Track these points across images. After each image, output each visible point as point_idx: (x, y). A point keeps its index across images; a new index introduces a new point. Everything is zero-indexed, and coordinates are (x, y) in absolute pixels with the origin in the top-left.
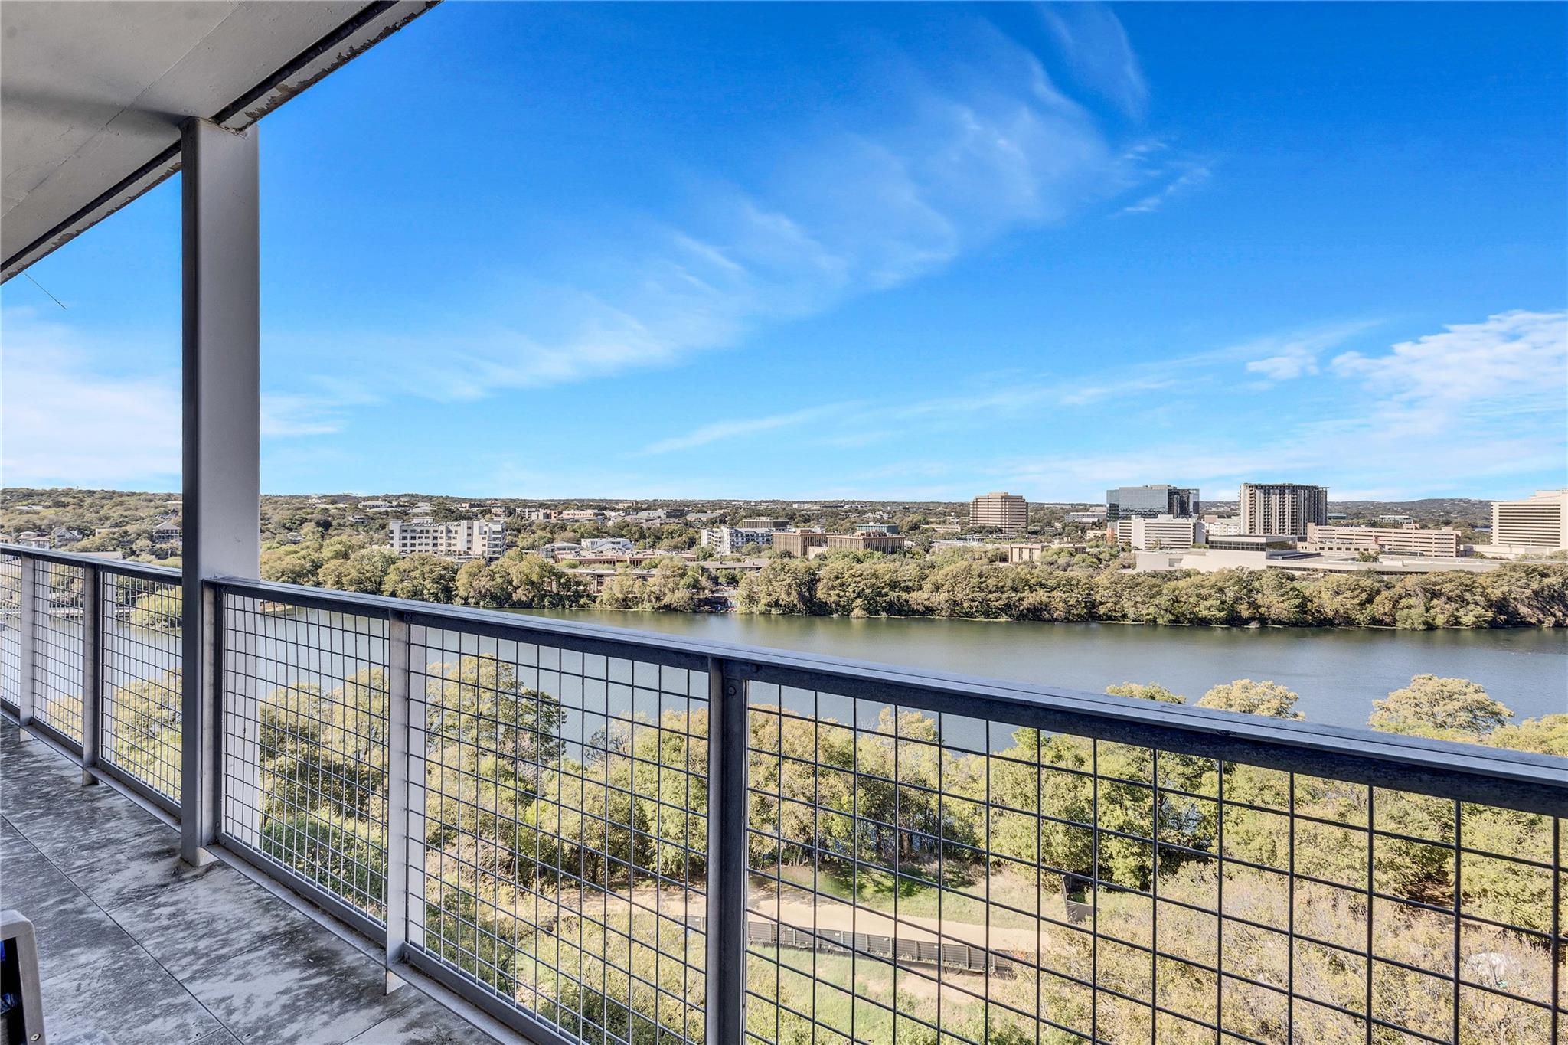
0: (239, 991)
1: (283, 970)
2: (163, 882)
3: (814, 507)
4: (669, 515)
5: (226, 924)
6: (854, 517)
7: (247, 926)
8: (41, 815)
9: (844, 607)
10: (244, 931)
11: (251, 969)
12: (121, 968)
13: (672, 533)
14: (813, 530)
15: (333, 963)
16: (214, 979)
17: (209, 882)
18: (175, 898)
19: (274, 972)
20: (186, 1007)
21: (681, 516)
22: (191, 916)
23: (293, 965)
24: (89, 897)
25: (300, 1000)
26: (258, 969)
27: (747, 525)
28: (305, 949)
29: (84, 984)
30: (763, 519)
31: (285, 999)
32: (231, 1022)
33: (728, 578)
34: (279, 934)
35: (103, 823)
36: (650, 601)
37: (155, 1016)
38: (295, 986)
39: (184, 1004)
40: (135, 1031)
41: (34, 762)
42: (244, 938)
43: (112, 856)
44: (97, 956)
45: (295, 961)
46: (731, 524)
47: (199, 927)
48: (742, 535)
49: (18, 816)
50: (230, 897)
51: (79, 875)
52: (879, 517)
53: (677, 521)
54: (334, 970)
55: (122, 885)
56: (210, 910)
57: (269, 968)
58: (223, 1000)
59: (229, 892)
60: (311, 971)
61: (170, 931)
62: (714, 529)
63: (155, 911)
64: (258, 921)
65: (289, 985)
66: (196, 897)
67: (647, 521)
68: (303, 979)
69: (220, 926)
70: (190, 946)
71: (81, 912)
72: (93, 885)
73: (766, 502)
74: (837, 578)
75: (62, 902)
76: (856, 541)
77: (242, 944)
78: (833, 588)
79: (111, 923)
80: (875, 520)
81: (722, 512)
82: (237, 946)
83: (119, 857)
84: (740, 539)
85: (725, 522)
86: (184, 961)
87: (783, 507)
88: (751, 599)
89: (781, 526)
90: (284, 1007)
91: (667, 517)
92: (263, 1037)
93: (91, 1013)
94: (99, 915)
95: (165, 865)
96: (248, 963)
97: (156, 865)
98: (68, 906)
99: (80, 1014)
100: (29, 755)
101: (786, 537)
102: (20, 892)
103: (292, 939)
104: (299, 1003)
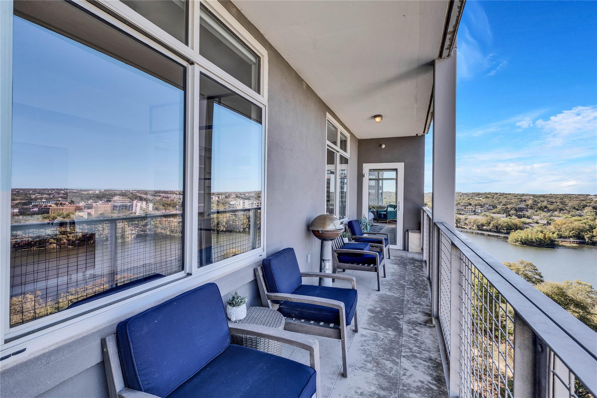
0: (412, 370)
1: (427, 375)
2: (421, 323)
5: (425, 347)
7: (429, 352)
8: (413, 289)
10: (428, 353)
11: (419, 366)
12: (394, 341)
15: (443, 385)
16: (409, 361)
17: (431, 331)
18: (420, 330)
19: (424, 373)
20: (396, 364)
22: (419, 338)
23: (431, 375)
24: (404, 316)
25: (423, 388)
26: (421, 368)
28: (438, 373)
29: (385, 339)
31: (419, 384)
32: (402, 378)
34: (435, 361)
35: (422, 298)
37: (389, 360)
38: (426, 383)
39: (397, 363)
40: (383, 360)
41: (422, 273)
42: (426, 355)
43: (417, 308)
44: (392, 334)
45: (432, 374)
47: (418, 342)
49: (408, 286)
50: (433, 339)
51: (406, 309)
54: (441, 388)
55: (412, 318)
56: (425, 339)
57: (424, 370)
58: (406, 369)
59: (434, 337)
60: (434, 382)
61: (411, 339)
63: (413, 330)
64: (433, 352)
65: (424, 380)
66: (424, 333)
68: (430, 383)
69: (423, 346)
70: (412, 347)
71: (399, 319)
72: (407, 314)
75: (398, 314)
77: (424, 357)
79: (401, 327)
82: (422, 356)
83: (418, 309)
86: (407, 350)
90: (417, 386)
92: (405, 390)
93: (380, 348)
94: (401, 323)
95: (426, 318)
96: (420, 364)
97: (423, 317)
98: (398, 316)
99: (378, 346)
100: (422, 271)
102: (393, 307)
103: (438, 366)
104: (422, 389)
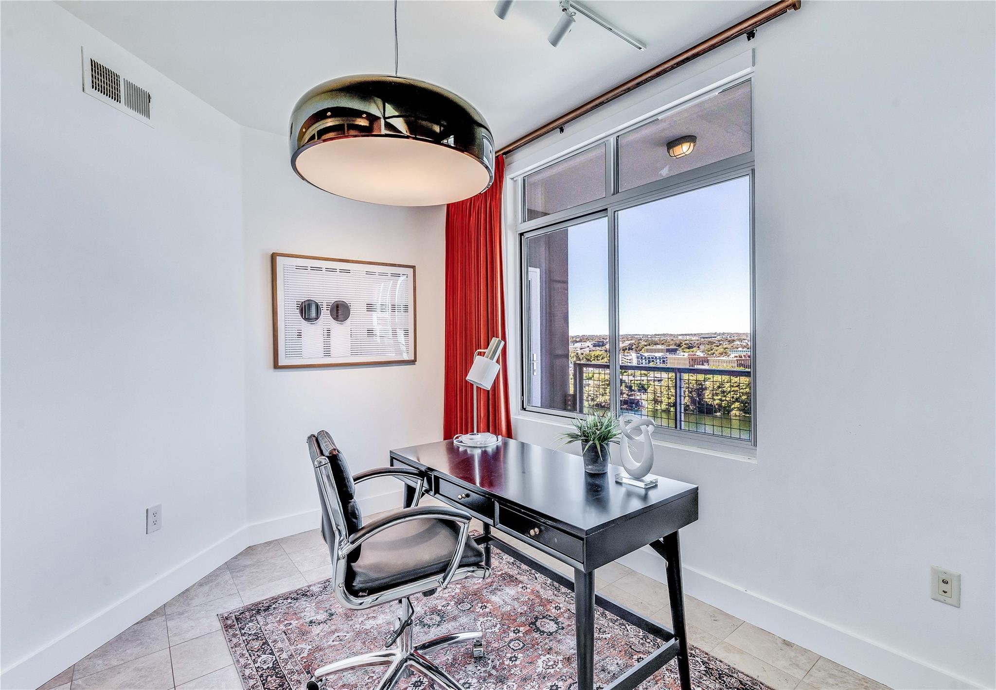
3: (694, 338)
4: (595, 346)
6: (726, 344)
9: (725, 407)
13: (597, 357)
14: (697, 354)
21: (603, 346)
27: (647, 351)
30: (659, 347)
33: (639, 387)
36: (588, 401)
46: (636, 350)
48: (645, 358)
52: (744, 344)
53: (600, 349)
62: (626, 354)
67: (581, 349)
73: (659, 335)
74: (719, 387)
76: (730, 362)
78: (717, 394)
80: (743, 347)
81: (629, 342)
84: (644, 360)
85: (632, 349)
87: (672, 338)
88: (656, 401)
89: (673, 351)
91: (594, 346)
101: (678, 359)
